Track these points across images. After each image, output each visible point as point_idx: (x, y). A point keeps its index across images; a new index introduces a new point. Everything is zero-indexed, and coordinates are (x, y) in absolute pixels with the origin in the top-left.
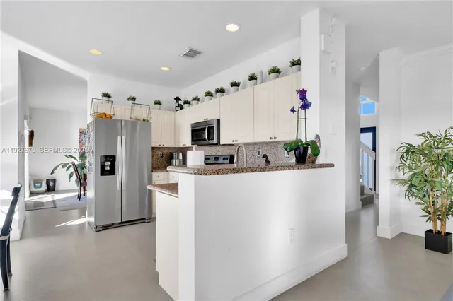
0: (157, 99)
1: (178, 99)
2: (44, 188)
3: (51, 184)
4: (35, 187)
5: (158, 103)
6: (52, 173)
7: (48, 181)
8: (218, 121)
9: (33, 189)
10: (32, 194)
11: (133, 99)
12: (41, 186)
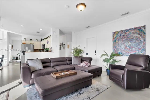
0: (37, 39)
1: (41, 39)
2: (15, 59)
3: (17, 58)
4: (13, 58)
5: (37, 40)
6: (17, 55)
7: (16, 57)
8: (45, 44)
9: (13, 59)
10: (12, 60)
11: (31, 39)
12: (14, 58)
